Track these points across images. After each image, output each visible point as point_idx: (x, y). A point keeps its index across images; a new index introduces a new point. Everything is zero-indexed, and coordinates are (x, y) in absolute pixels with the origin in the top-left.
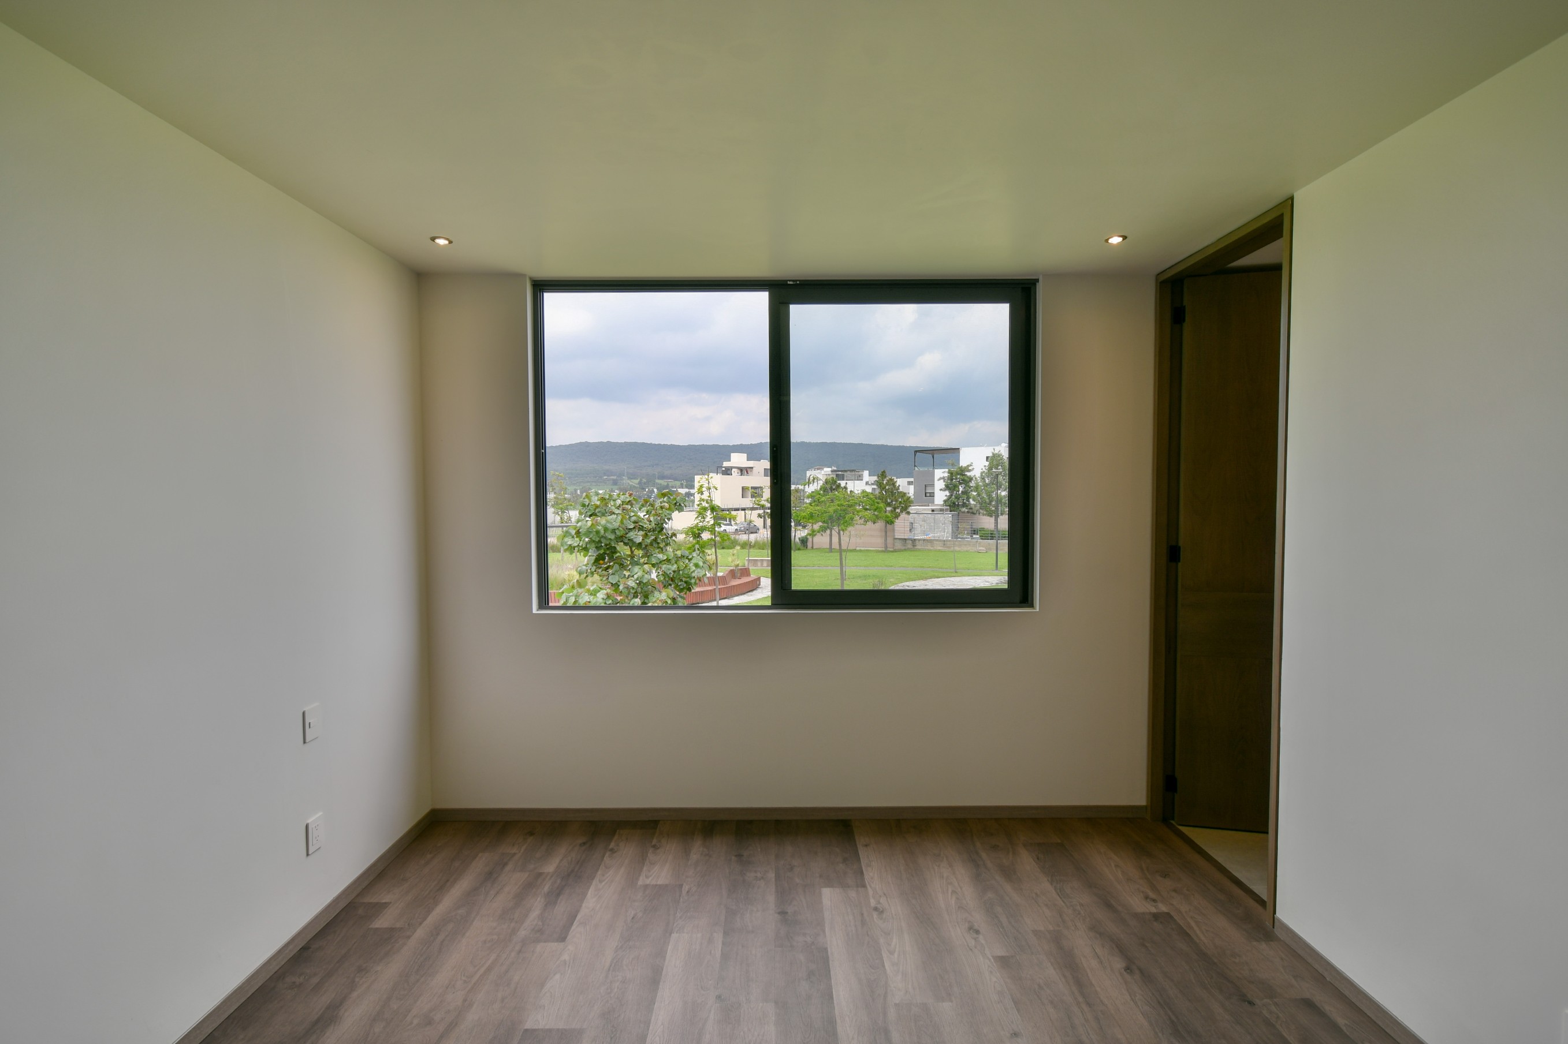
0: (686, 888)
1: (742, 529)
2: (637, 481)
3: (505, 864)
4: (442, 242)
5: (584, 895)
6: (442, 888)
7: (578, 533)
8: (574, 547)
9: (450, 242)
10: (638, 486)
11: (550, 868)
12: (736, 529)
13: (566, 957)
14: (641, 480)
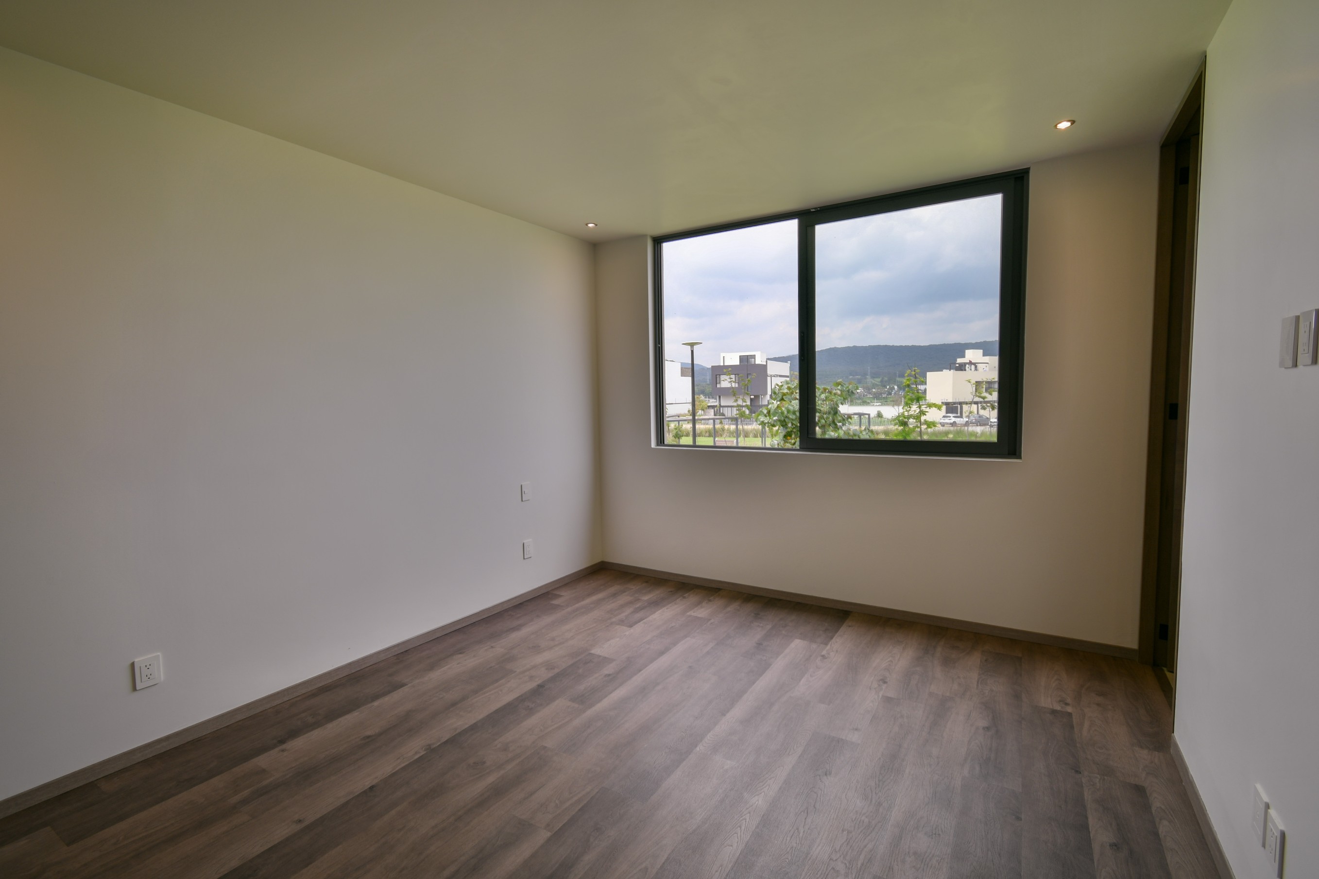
0: (712, 621)
1: (974, 421)
2: (879, 380)
3: (625, 592)
4: (590, 225)
5: (655, 612)
6: (589, 595)
7: (769, 412)
8: (766, 423)
9: (596, 225)
10: (880, 384)
11: (646, 598)
12: (967, 421)
13: (627, 633)
14: (883, 379)
